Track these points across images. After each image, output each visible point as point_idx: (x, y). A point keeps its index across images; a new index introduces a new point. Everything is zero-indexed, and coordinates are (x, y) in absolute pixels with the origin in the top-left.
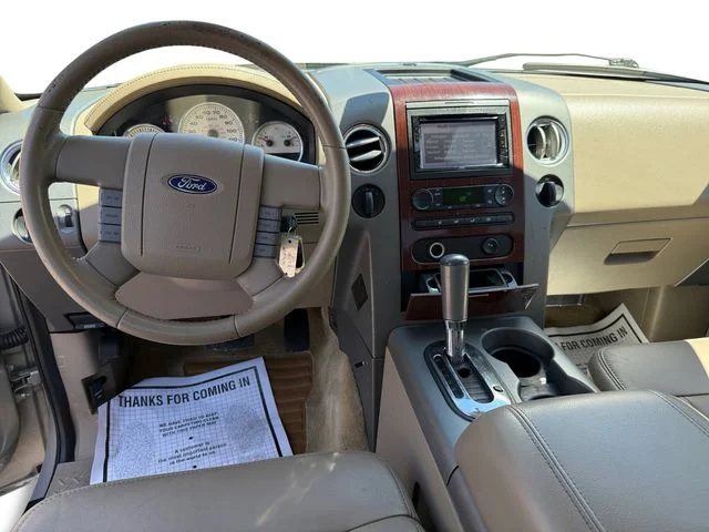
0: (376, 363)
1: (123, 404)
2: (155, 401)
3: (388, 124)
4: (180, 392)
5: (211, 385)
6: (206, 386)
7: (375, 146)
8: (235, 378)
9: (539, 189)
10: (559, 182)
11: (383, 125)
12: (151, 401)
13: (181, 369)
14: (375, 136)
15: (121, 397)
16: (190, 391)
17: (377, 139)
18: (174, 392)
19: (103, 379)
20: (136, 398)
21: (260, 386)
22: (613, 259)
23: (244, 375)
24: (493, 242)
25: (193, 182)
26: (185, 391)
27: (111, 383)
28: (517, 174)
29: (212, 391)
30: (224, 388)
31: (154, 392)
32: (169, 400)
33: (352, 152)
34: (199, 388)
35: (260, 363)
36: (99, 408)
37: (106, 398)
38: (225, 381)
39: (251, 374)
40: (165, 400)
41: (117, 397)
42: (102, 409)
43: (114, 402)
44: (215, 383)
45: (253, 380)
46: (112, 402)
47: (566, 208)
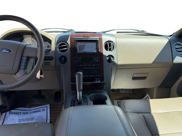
0: (65, 102)
1: (10, 113)
2: (19, 113)
3: (69, 42)
4: (27, 112)
5: (35, 110)
6: (33, 111)
7: (66, 47)
8: (41, 109)
9: (108, 58)
10: (113, 57)
11: (68, 42)
12: (18, 113)
13: (28, 106)
14: (66, 44)
15: (10, 112)
16: (29, 112)
17: (66, 45)
18: (25, 111)
19: (6, 107)
20: (14, 112)
21: (47, 111)
22: (134, 78)
23: (44, 108)
24: (95, 71)
25: (6, 50)
26: (28, 111)
27: (8, 108)
28: (101, 54)
29: (35, 112)
30: (38, 111)
31: (19, 111)
32: (23, 113)
33: (60, 48)
34: (32, 111)
35: (48, 106)
36: (3, 114)
37: (6, 112)
38: (39, 109)
39: (45, 108)
40: (22, 114)
41: (9, 112)
42: (4, 114)
43: (8, 113)
44: (36, 110)
45: (46, 110)
46: (7, 112)
47: (115, 63)
